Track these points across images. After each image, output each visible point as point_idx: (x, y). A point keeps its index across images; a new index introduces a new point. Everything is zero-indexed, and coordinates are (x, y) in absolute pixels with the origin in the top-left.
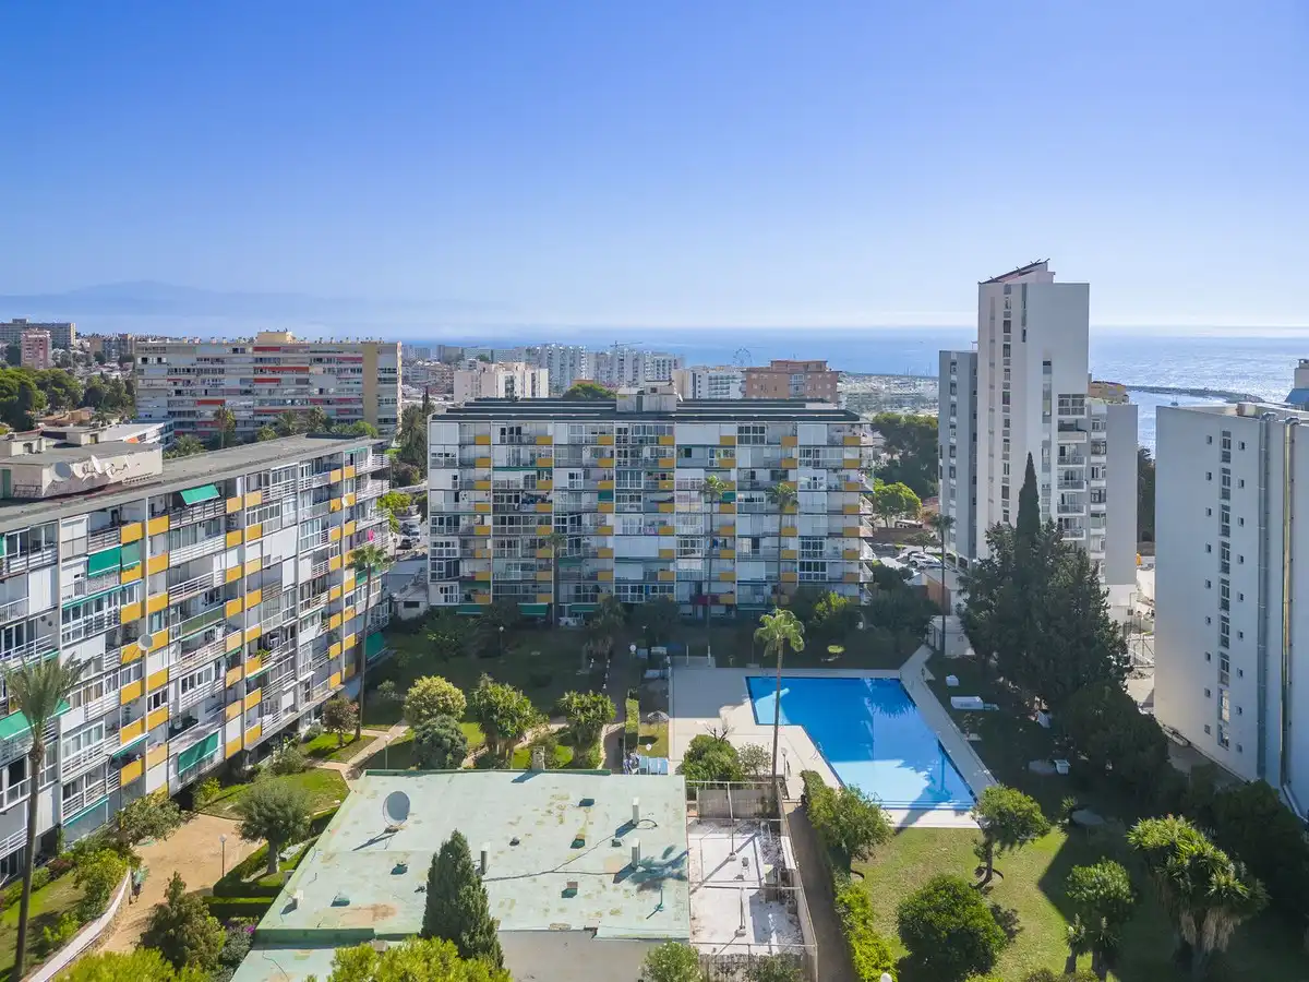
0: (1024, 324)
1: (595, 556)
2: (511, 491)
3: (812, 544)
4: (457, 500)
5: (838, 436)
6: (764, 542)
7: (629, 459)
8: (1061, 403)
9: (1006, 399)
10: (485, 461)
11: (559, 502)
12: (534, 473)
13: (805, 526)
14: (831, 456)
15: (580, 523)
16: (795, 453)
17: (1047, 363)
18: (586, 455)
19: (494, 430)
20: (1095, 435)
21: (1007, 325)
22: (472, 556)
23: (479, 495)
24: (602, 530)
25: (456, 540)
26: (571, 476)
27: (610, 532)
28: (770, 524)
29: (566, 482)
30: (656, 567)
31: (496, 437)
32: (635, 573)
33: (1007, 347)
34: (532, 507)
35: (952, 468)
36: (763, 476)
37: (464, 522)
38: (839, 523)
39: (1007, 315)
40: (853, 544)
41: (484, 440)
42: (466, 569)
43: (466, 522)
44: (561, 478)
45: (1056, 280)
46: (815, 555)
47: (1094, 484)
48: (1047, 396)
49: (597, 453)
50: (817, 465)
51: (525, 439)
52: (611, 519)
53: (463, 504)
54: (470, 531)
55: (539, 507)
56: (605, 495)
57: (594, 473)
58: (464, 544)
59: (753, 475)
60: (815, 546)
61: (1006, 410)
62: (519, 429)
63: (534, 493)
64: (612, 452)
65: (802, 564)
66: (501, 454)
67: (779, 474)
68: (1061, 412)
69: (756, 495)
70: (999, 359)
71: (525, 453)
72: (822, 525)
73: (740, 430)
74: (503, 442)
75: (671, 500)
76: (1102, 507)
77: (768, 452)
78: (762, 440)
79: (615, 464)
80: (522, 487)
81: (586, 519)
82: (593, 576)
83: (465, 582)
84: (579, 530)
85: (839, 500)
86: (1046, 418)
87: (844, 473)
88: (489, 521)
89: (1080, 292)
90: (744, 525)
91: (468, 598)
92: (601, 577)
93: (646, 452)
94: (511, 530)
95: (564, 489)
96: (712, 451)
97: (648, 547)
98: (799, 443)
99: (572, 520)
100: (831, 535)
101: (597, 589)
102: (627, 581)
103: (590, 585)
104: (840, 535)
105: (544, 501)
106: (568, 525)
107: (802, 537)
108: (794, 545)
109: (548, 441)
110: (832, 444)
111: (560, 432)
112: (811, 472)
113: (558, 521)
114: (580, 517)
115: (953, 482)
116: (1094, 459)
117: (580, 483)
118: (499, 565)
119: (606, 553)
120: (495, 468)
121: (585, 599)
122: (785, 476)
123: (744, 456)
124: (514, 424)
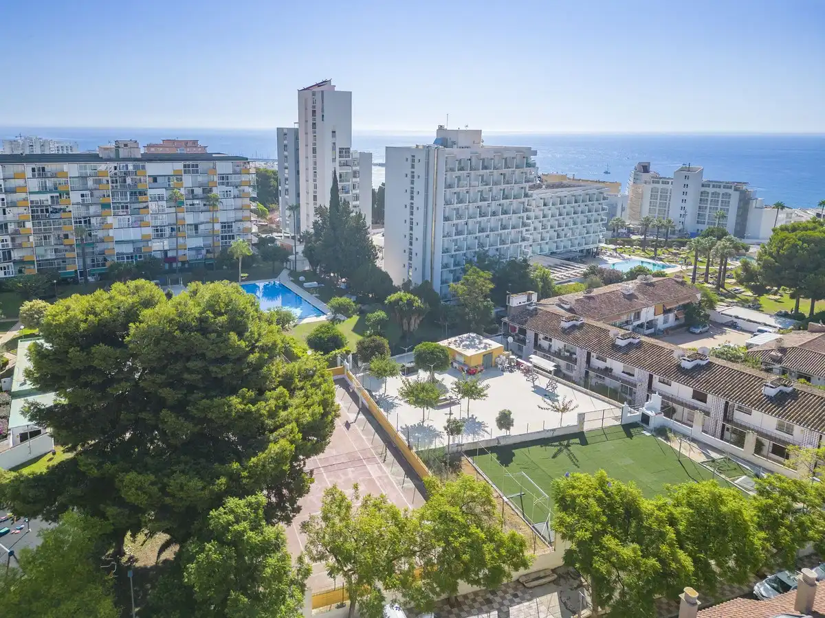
0: (323, 111)
1: (102, 241)
2: (43, 206)
3: (227, 226)
4: (4, 214)
5: (238, 169)
6: (201, 227)
7: (118, 184)
8: (340, 152)
9: (314, 151)
10: (22, 189)
11: (75, 212)
12: (58, 194)
13: (222, 217)
14: (233, 179)
15: (90, 223)
16: (216, 179)
17: (334, 132)
18: (90, 183)
19: (28, 169)
20: (354, 168)
21: (314, 112)
22: (20, 246)
23: (21, 210)
24: (105, 226)
25: (8, 238)
26: (82, 196)
27: (110, 227)
28: (203, 217)
29: (79, 200)
30: (140, 245)
31: (29, 173)
32: (128, 249)
33: (314, 124)
34: (57, 216)
35: (287, 190)
36: (198, 191)
37: (11, 227)
38: (240, 215)
39: (314, 107)
40: (247, 225)
41: (21, 176)
42: (16, 255)
43: (13, 227)
44: (75, 197)
45: (336, 89)
46: (229, 232)
47: (354, 192)
48: (334, 149)
49: (98, 182)
50: (227, 184)
51: (49, 175)
52: (110, 220)
53: (9, 216)
54: (16, 232)
55: (63, 215)
56: (105, 206)
57: (96, 193)
58: (13, 240)
59: (193, 191)
60: (229, 227)
61: (315, 157)
62: (43, 169)
63: (58, 207)
64: (108, 181)
65: (222, 237)
66: (34, 184)
67: (207, 190)
68: (340, 157)
69: (196, 202)
70: (310, 129)
71: (49, 183)
72: (231, 216)
73: (185, 166)
74: (34, 176)
75: (147, 207)
76: (358, 203)
77: (200, 179)
78: (197, 172)
79: (110, 188)
80: (50, 203)
81: (93, 221)
82: (102, 253)
83: (15, 262)
84: (90, 227)
85: (239, 202)
86: (334, 160)
87: (241, 188)
88: (29, 225)
89: (348, 95)
90: (190, 219)
91: (20, 271)
92: (107, 253)
93: (129, 180)
94: (45, 230)
95: (78, 204)
96: (169, 179)
97: (134, 234)
98: (218, 173)
99: (85, 222)
100: (236, 221)
101: (105, 260)
102: (123, 254)
103: (100, 258)
104: (241, 221)
105: (64, 211)
106: (83, 224)
107: (222, 223)
108: (218, 227)
109: (65, 175)
110: (235, 173)
111: (72, 169)
112: (225, 188)
113: (76, 222)
114: (89, 220)
115: (287, 197)
116: (354, 180)
117: (88, 199)
118: (40, 251)
119: (110, 239)
120: (31, 193)
121: (98, 265)
122: (211, 190)
123: (188, 181)
124: (40, 165)
